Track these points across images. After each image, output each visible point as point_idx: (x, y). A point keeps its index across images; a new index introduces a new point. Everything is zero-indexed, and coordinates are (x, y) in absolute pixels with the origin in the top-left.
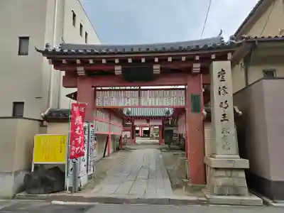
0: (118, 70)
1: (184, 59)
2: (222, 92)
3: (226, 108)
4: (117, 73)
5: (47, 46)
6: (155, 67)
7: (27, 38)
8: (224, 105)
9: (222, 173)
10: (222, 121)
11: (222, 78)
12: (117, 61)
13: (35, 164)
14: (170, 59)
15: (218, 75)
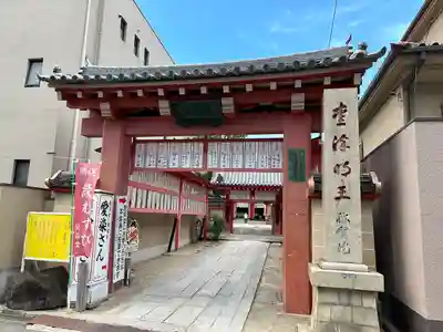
0: (164, 107)
1: (273, 86)
2: (339, 144)
3: (345, 175)
4: (162, 112)
5: (56, 71)
6: (224, 101)
7: (41, 61)
8: (343, 170)
9: (333, 298)
10: (338, 198)
11: (341, 119)
12: (161, 92)
13: (26, 261)
14: (249, 88)
15: (333, 113)
